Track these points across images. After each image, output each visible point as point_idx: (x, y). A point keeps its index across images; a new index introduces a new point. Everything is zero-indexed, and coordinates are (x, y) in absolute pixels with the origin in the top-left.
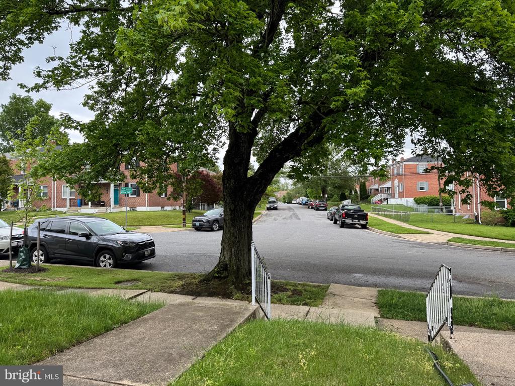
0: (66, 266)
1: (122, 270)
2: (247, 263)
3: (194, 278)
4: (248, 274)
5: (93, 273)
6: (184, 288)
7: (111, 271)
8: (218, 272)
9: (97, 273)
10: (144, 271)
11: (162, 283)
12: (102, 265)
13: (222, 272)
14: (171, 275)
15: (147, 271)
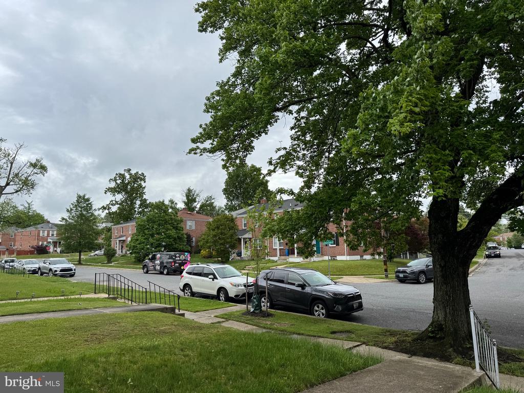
0: (286, 312)
1: (335, 320)
2: (466, 325)
3: (407, 336)
4: (468, 337)
5: (310, 322)
6: (398, 345)
7: (325, 320)
8: (432, 332)
9: (313, 321)
10: (355, 323)
11: (375, 337)
12: (316, 314)
13: (436, 332)
14: (382, 330)
15: (357, 324)
